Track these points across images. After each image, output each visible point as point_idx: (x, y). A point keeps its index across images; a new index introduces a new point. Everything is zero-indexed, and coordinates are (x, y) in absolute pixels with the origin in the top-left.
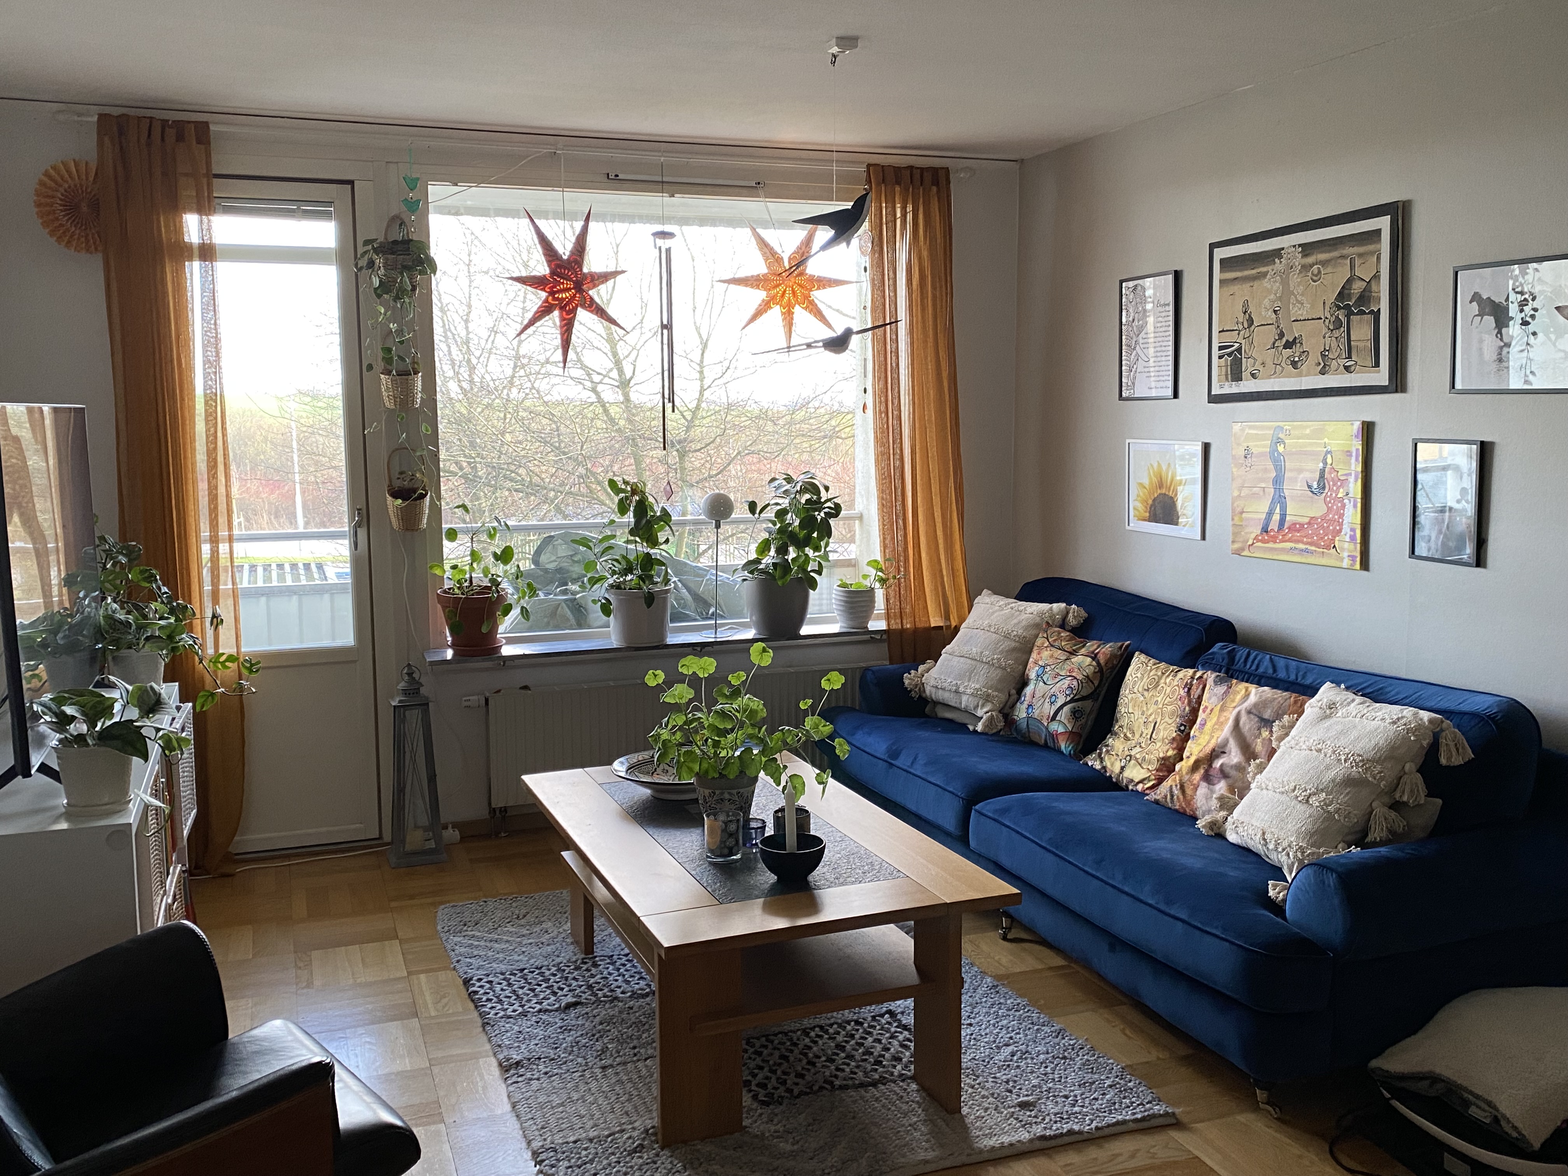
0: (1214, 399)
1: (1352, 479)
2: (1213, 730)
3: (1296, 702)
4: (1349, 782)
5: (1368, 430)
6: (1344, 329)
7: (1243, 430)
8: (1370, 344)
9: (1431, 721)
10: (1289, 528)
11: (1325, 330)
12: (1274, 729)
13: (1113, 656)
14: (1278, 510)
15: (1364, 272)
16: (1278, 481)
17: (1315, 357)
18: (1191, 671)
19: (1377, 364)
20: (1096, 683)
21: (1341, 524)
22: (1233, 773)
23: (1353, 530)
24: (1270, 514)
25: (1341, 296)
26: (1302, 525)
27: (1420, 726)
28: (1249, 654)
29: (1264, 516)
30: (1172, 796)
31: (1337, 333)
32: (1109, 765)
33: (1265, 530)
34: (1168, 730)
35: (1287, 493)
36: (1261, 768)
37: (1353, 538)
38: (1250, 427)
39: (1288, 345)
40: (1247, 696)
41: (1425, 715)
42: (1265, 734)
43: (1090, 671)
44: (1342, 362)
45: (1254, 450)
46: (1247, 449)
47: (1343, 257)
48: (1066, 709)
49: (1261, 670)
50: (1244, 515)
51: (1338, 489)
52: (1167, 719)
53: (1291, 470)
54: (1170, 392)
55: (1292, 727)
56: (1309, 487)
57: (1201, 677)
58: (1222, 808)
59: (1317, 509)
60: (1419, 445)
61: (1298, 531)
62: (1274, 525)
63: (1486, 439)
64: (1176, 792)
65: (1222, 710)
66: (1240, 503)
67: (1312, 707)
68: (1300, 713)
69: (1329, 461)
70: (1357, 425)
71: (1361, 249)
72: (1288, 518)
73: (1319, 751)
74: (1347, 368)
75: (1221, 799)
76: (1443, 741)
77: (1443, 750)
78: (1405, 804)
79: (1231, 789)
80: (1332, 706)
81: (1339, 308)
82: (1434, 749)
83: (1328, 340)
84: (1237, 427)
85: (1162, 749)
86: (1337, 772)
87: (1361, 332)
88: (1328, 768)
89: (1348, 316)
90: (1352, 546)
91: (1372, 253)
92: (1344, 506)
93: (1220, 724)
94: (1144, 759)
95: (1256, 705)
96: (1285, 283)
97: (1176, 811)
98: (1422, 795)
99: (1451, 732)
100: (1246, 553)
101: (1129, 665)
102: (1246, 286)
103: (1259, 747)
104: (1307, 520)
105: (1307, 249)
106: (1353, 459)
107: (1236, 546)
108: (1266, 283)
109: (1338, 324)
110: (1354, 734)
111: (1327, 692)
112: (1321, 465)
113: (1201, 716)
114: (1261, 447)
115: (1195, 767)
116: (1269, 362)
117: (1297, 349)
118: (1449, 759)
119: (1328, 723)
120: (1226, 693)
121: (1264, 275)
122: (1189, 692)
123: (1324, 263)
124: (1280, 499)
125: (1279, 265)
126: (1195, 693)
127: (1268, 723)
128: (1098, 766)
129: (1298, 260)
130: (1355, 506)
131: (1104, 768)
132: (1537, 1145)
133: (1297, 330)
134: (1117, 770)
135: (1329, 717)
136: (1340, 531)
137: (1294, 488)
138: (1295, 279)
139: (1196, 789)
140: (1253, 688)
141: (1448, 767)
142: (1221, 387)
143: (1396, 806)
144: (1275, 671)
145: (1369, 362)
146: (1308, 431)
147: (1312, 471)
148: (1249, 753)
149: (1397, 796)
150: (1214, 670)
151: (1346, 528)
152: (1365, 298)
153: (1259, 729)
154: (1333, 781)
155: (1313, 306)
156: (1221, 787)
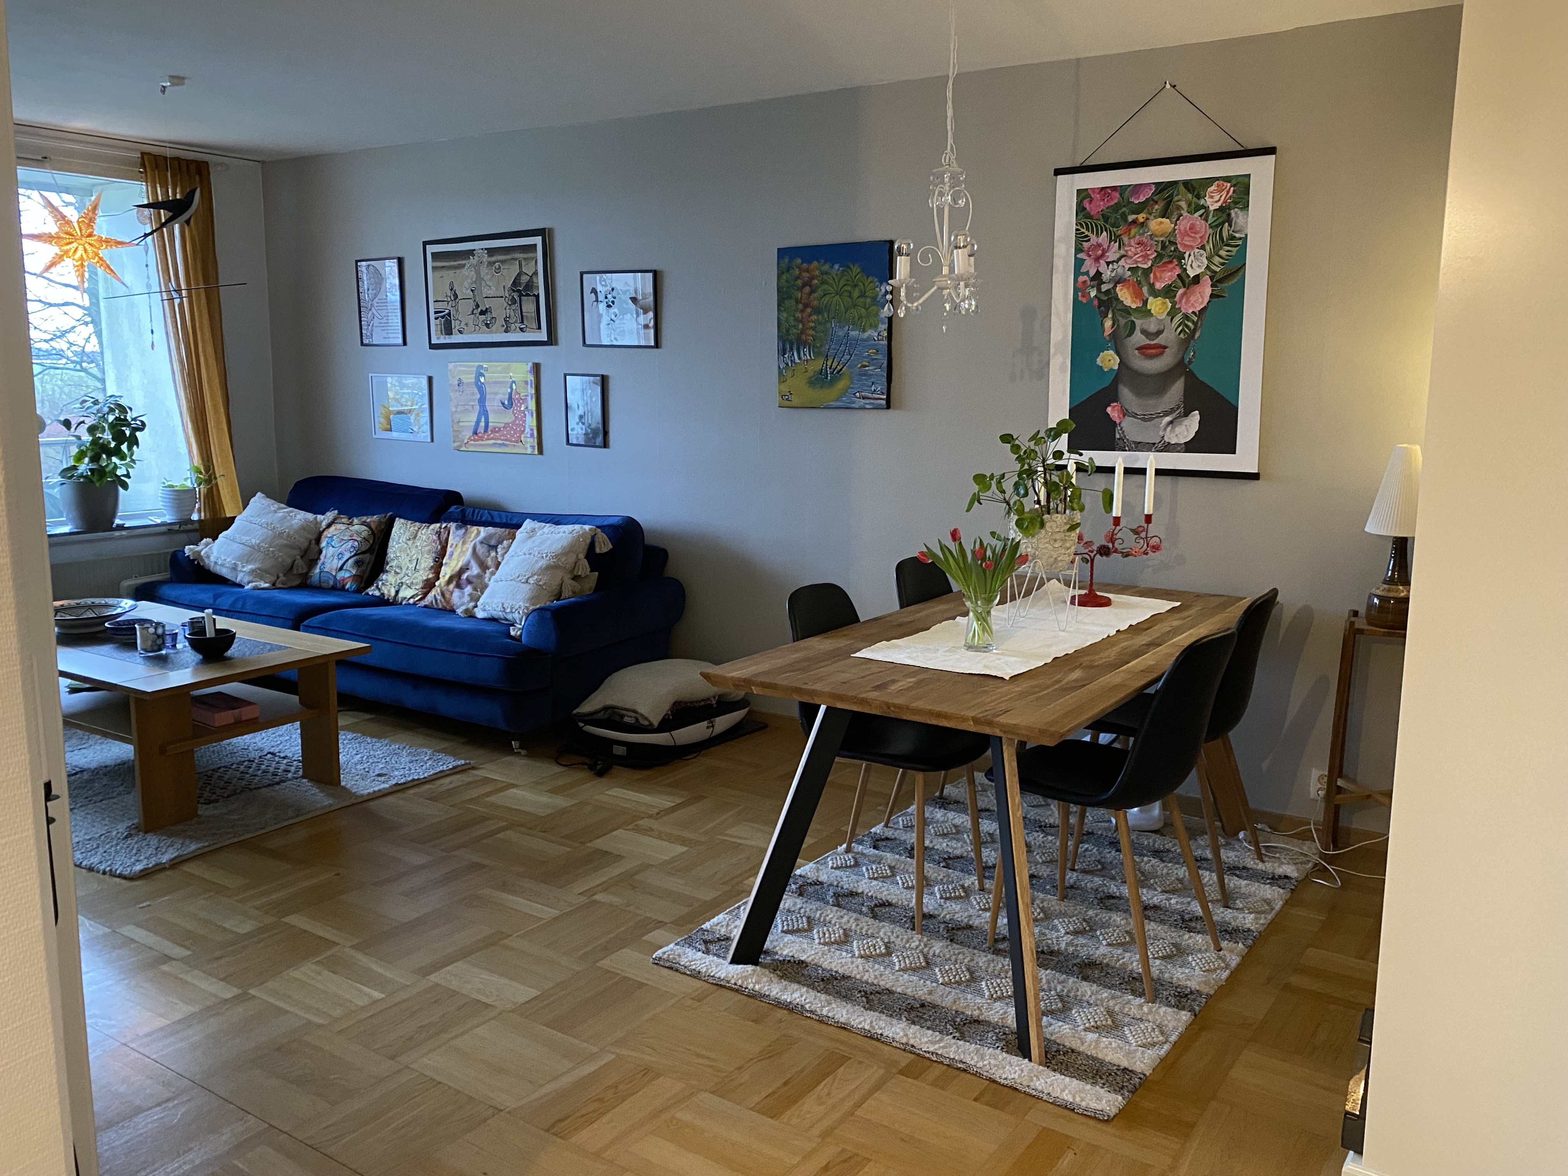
0: (433, 347)
1: (529, 398)
2: (459, 556)
3: (509, 533)
4: (549, 568)
5: (537, 369)
6: (518, 304)
7: (456, 367)
8: (534, 315)
9: (590, 530)
10: (491, 431)
11: (506, 305)
12: (499, 550)
13: (380, 522)
14: (483, 420)
15: (528, 270)
16: (482, 401)
17: (500, 321)
18: (438, 525)
19: (540, 328)
20: (371, 542)
21: (524, 427)
22: (474, 580)
23: (532, 430)
24: (478, 422)
25: (516, 283)
26: (500, 429)
27: (585, 533)
28: (474, 512)
29: (473, 424)
30: (436, 600)
31: (513, 307)
32: (386, 592)
33: (475, 433)
34: (427, 562)
35: (488, 408)
36: (493, 574)
37: (532, 435)
38: (461, 366)
39: (483, 313)
40: (479, 533)
41: (587, 527)
42: (493, 554)
43: (365, 534)
44: (518, 325)
45: (465, 381)
46: (460, 380)
47: (515, 259)
48: (350, 561)
49: (483, 519)
50: (461, 424)
51: (521, 404)
52: (426, 556)
53: (490, 393)
54: (400, 341)
55: (509, 547)
56: (503, 404)
57: (446, 527)
58: (471, 600)
59: (508, 418)
60: (568, 377)
61: (497, 432)
62: (481, 430)
63: (605, 374)
64: (439, 597)
65: (464, 543)
66: (458, 416)
67: (520, 534)
68: (513, 538)
69: (514, 387)
70: (530, 364)
71: (526, 256)
72: (490, 424)
73: (530, 554)
74: (521, 329)
75: (470, 595)
76: (596, 540)
77: (597, 544)
78: (579, 576)
79: (475, 589)
80: (533, 530)
81: (514, 291)
82: (592, 545)
83: (508, 311)
84: (451, 366)
85: (424, 574)
86: (543, 563)
87: (529, 307)
88: (537, 562)
89: (520, 296)
90: (532, 440)
91: (532, 259)
92: (525, 415)
93: (463, 552)
94: (412, 583)
95: (485, 538)
96: (478, 273)
97: (440, 609)
98: (589, 570)
99: (601, 536)
100: (463, 449)
101: (392, 527)
102: (451, 272)
103: (489, 562)
104: (502, 425)
105: (491, 251)
106: (529, 386)
107: (456, 444)
108: (465, 271)
109: (514, 301)
110: (548, 543)
111: (528, 524)
112: (509, 390)
113: (449, 550)
114: (470, 378)
115: (449, 582)
116: (471, 324)
117: (489, 316)
118: (600, 549)
119: (533, 539)
120: (465, 534)
121: (464, 266)
122: (439, 537)
123: (503, 262)
124: (484, 413)
125: (473, 260)
126: (444, 537)
127: (495, 548)
128: (377, 593)
129: (486, 258)
130: (532, 415)
131: (383, 594)
132: (656, 724)
133: (487, 304)
134: (393, 593)
135: (531, 537)
136: (524, 431)
137: (492, 405)
138: (484, 271)
139: (452, 593)
140: (482, 529)
141: (600, 554)
142: (438, 338)
143: (576, 578)
144: (492, 518)
145: (535, 326)
146: (499, 368)
147: (504, 394)
148: (484, 567)
149: (575, 573)
150: (454, 522)
151: (528, 430)
152: (530, 285)
153: (489, 551)
154: (541, 568)
155: (497, 289)
156: (468, 589)
